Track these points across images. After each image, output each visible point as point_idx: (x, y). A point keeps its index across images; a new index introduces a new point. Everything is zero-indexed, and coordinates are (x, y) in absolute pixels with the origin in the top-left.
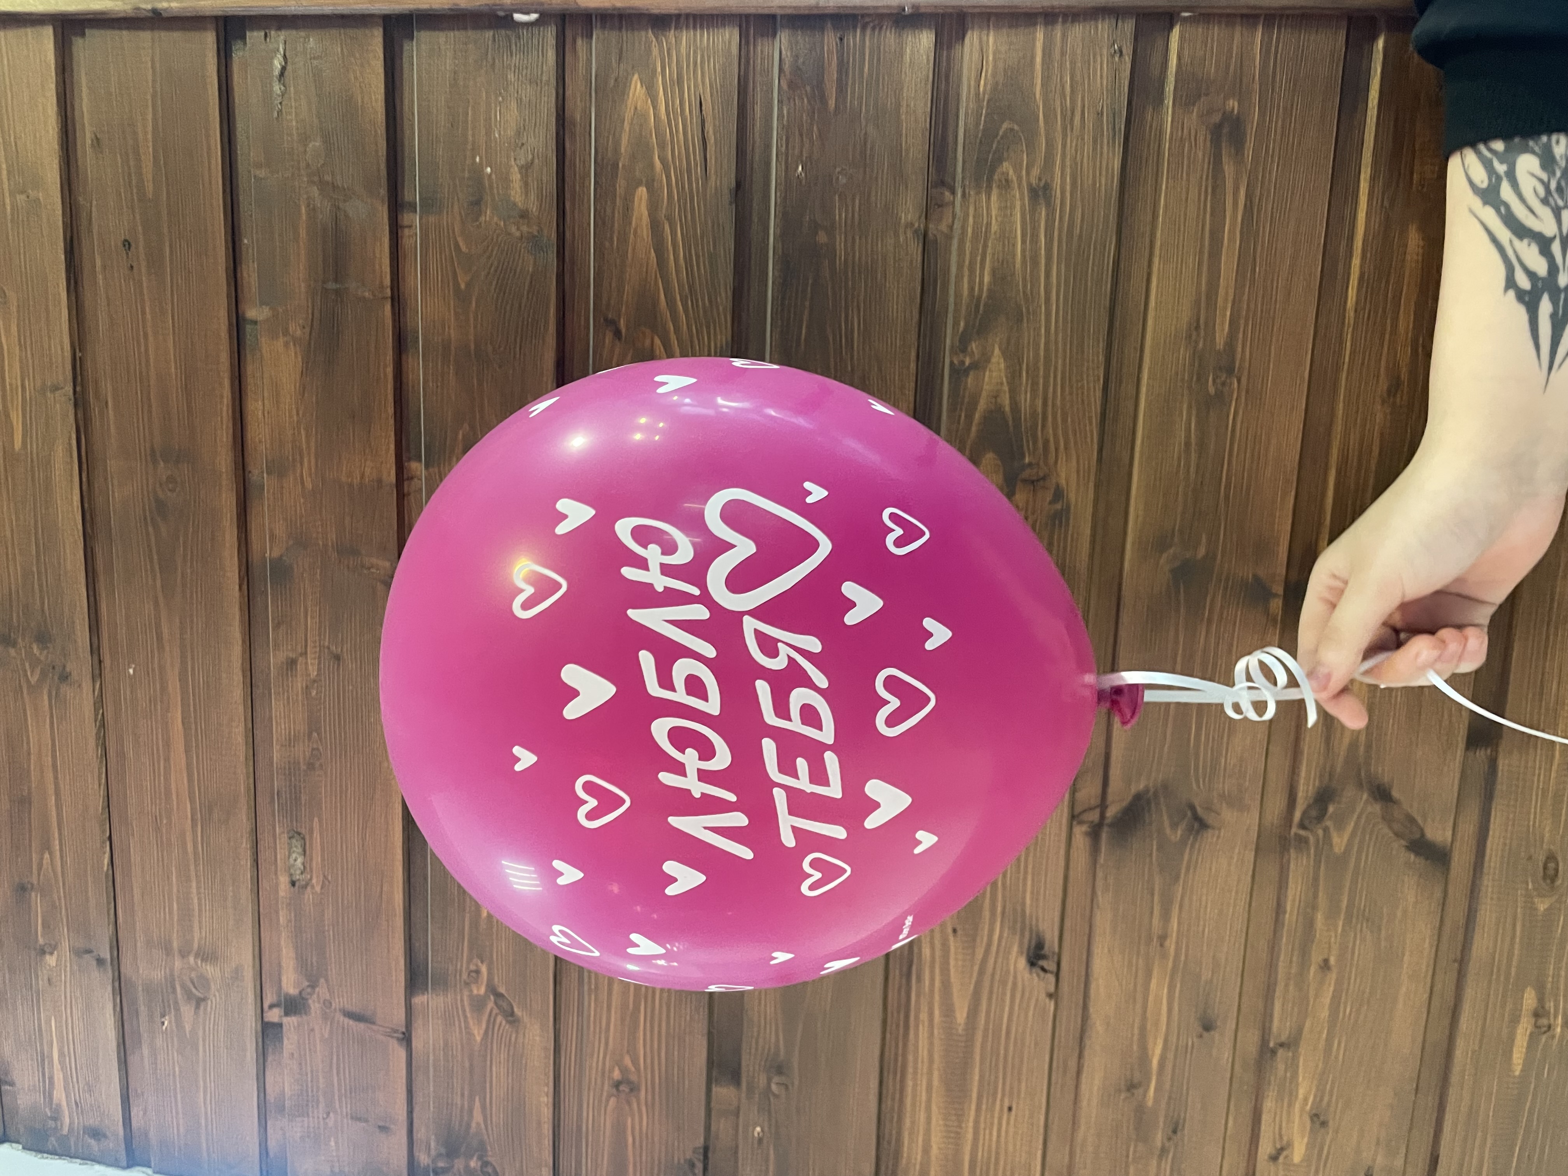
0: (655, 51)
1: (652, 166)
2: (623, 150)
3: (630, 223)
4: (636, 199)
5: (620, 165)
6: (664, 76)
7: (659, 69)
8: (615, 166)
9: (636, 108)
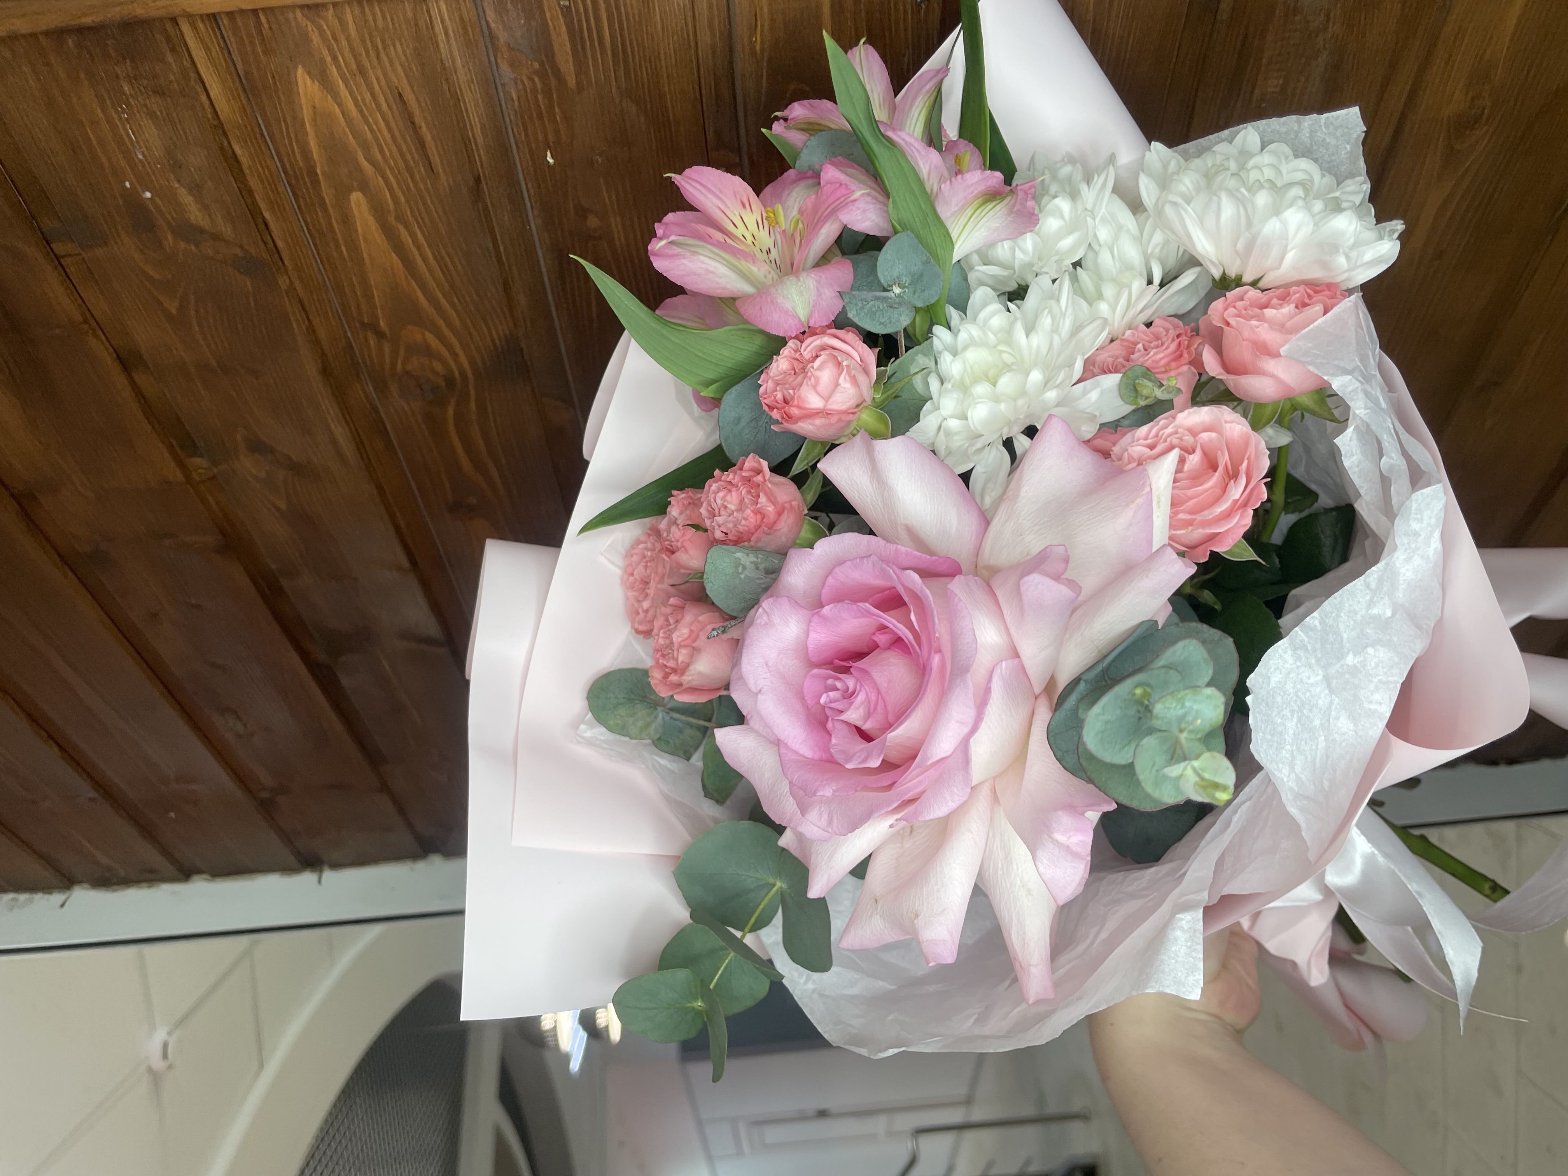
0: (315, 38)
1: (359, 169)
2: (315, 156)
3: (356, 231)
4: (353, 204)
5: (319, 171)
6: (338, 68)
7: (329, 59)
8: (312, 173)
9: (314, 107)
